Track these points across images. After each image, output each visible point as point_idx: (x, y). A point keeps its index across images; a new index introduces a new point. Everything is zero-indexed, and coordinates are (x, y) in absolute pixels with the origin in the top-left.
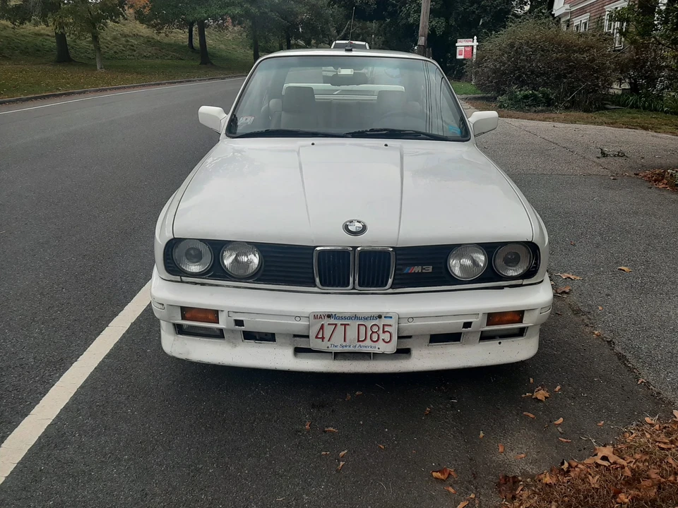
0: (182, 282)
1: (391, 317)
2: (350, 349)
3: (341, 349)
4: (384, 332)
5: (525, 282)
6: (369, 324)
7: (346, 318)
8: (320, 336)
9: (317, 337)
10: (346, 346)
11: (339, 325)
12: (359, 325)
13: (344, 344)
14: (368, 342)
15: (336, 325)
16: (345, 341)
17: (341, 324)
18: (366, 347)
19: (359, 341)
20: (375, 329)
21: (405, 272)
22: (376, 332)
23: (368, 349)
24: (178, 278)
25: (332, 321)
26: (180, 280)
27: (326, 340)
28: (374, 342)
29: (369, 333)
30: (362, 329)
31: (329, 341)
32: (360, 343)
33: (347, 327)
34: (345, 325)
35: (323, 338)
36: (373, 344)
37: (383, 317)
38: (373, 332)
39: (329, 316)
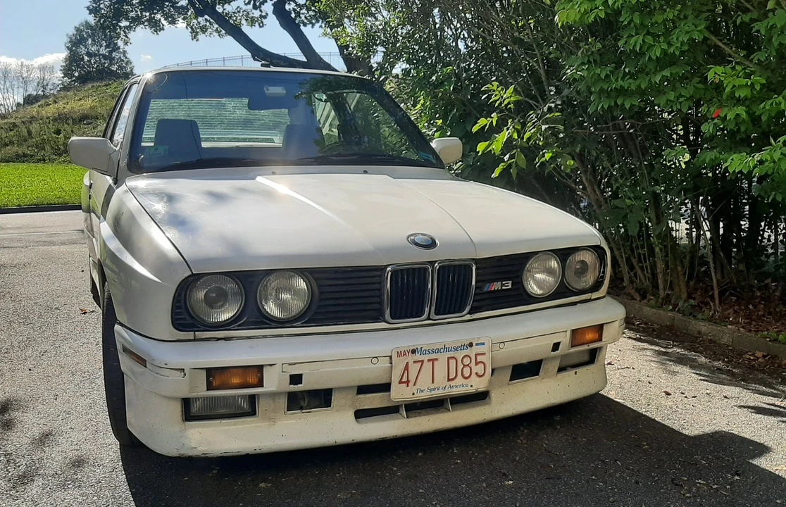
0: (195, 340)
1: (483, 344)
2: (439, 392)
3: (429, 393)
4: (477, 363)
5: (594, 295)
6: (460, 355)
7: (433, 352)
8: (405, 379)
9: (401, 382)
10: (434, 389)
11: (426, 361)
12: (448, 358)
13: (432, 386)
14: (460, 380)
15: (422, 362)
16: (433, 382)
17: (429, 360)
18: (456, 387)
19: (449, 380)
20: (467, 361)
21: (485, 290)
22: (468, 365)
23: (459, 389)
24: (190, 335)
25: (418, 357)
26: (192, 338)
27: (411, 384)
28: (466, 378)
29: (460, 367)
30: (453, 362)
31: (414, 384)
32: (451, 383)
33: (436, 363)
34: (433, 360)
35: (408, 382)
36: (465, 381)
37: (474, 345)
38: (465, 366)
39: (414, 352)
